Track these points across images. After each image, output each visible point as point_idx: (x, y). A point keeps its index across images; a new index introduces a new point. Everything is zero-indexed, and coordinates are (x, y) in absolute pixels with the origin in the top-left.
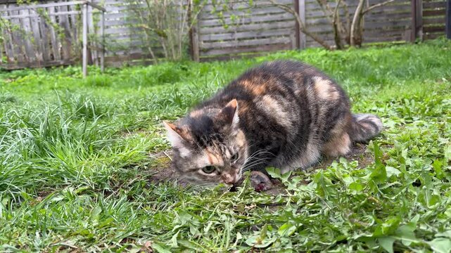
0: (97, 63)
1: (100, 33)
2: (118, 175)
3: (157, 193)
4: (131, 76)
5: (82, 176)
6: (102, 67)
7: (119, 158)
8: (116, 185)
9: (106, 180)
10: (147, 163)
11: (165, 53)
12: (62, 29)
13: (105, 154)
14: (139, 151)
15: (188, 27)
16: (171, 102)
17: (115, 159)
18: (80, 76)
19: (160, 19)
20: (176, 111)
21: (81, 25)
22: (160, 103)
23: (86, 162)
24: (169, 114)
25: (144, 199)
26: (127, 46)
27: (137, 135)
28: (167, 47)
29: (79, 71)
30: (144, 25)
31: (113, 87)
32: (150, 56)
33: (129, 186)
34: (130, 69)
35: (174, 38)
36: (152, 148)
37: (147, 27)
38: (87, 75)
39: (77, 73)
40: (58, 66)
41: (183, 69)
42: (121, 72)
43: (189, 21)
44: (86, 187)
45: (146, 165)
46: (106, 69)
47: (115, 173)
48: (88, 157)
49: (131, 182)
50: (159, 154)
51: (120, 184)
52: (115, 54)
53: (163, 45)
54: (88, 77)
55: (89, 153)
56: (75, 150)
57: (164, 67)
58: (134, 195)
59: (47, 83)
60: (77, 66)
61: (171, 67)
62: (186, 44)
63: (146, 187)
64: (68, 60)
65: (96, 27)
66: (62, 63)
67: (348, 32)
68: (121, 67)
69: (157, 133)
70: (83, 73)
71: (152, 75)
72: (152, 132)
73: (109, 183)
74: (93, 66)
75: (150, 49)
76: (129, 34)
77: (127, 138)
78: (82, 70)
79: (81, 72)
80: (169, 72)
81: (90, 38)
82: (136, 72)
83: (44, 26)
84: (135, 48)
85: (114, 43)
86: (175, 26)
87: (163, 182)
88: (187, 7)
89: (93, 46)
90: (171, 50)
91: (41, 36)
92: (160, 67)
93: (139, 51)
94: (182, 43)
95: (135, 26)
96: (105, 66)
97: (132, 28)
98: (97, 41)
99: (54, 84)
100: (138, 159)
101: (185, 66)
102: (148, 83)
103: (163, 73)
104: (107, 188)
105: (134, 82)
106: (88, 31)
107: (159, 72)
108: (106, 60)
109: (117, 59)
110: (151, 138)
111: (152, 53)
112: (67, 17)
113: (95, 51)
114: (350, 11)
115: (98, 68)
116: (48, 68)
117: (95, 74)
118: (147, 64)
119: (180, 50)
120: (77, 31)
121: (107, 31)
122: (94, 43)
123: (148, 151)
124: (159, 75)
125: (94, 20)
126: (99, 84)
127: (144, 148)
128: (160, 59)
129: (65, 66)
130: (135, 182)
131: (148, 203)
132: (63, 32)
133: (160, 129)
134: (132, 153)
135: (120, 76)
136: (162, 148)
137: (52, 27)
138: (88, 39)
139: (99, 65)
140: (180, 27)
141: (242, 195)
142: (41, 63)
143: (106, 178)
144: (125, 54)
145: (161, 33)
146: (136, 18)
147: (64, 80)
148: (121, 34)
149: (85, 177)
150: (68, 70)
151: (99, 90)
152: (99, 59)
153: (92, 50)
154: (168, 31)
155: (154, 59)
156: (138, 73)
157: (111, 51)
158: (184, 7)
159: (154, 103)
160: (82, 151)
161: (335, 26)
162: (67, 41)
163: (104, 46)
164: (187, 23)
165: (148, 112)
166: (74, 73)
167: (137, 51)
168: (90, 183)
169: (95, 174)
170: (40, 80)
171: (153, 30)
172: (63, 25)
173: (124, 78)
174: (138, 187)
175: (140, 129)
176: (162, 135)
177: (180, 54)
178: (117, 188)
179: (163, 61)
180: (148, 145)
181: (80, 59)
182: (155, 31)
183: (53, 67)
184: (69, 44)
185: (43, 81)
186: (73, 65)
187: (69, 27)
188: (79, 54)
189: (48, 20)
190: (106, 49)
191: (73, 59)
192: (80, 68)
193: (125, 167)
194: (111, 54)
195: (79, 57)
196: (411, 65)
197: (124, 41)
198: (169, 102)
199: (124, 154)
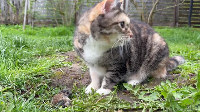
0: (30, 24)
1: (33, 10)
2: (31, 81)
3: (54, 93)
4: (46, 31)
5: (9, 80)
6: (33, 26)
7: (33, 71)
8: (29, 87)
9: (23, 83)
10: (49, 75)
11: (63, 22)
12: (15, 7)
13: (25, 68)
14: (45, 68)
15: (74, 11)
16: (65, 43)
17: (30, 71)
18: (22, 29)
19: (62, 6)
20: (67, 48)
21: (24, 6)
22: (59, 43)
23: (13, 71)
24: (64, 49)
25: (45, 97)
26: (45, 18)
27: (45, 58)
28: (64, 20)
29: (21, 27)
30: (54, 9)
31: (37, 35)
32: (55, 23)
33: (37, 88)
34: (45, 28)
35: (68, 16)
36: (53, 66)
37: (55, 9)
38: (25, 29)
39: (20, 28)
40: (12, 24)
41: (71, 30)
42: (41, 29)
43: (75, 8)
44: (10, 87)
45: (49, 76)
46: (34, 28)
47: (29, 80)
48: (14, 69)
49: (38, 86)
50: (57, 70)
51: (32, 86)
52: (39, 21)
53: (62, 19)
54: (26, 30)
55: (16, 66)
56: (7, 64)
57: (62, 28)
58: (40, 94)
59: (5, 31)
60: (21, 25)
61: (65, 29)
62: (73, 19)
63: (47, 89)
64: (17, 22)
65: (31, 8)
66: (14, 23)
67: (147, 20)
68: (41, 27)
69: (57, 58)
70: (23, 28)
71: (56, 31)
72: (53, 57)
73: (25, 85)
74: (28, 26)
75: (56, 20)
76: (47, 12)
77: (39, 59)
78: (23, 27)
79: (22, 27)
80: (64, 31)
81: (28, 13)
82: (49, 29)
83: (6, 5)
84: (49, 19)
85: (39, 16)
86: (69, 10)
87: (58, 86)
88: (75, 2)
89: (29, 16)
90: (66, 21)
91: (5, 10)
92: (60, 28)
93: (51, 20)
94: (71, 18)
95: (50, 9)
96: (34, 26)
97: (48, 10)
98: (31, 14)
99: (8, 32)
100: (44, 72)
101: (72, 29)
102: (54, 35)
103: (61, 31)
104: (23, 89)
105: (47, 34)
106: (27, 9)
107: (59, 30)
108: (35, 23)
109: (40, 23)
110: (53, 60)
111: (57, 22)
112: (18, 2)
113: (30, 19)
114: (148, 11)
115: (30, 26)
116: (7, 25)
117: (29, 29)
118: (54, 27)
119: (70, 21)
120: (22, 8)
121: (36, 10)
122: (30, 15)
123: (50, 67)
124: (59, 32)
125: (31, 4)
126: (30, 34)
127: (48, 66)
128: (60, 25)
129: (15, 24)
130: (41, 86)
131: (48, 99)
132: (15, 8)
133: (58, 56)
134: (40, 68)
135: (40, 31)
136: (59, 67)
137: (10, 6)
138: (27, 13)
139: (31, 25)
140: (71, 11)
141: (111, 102)
142: (4, 22)
143: (23, 82)
144: (44, 21)
145: (62, 13)
146: (51, 5)
147: (13, 31)
148: (42, 12)
149: (10, 81)
150: (16, 26)
151: (29, 36)
152: (31, 23)
153: (28, 18)
154: (65, 13)
155: (58, 25)
156: (50, 30)
157: (38, 19)
158: (74, 2)
159: (56, 43)
160: (12, 65)
161: (141, 17)
162: (17, 12)
163: (34, 17)
164: (74, 10)
165: (52, 47)
166: (19, 28)
167: (49, 20)
168: (13, 85)
169: (17, 79)
170: (2, 30)
171: (58, 11)
172: (16, 5)
173: (42, 32)
174: (43, 89)
175: (47, 55)
176: (59, 59)
177: (70, 23)
178: (29, 89)
179: (62, 26)
180: (51, 64)
181: (22, 22)
182: (59, 12)
183: (9, 25)
184: (18, 14)
185: (4, 31)
186: (19, 24)
187: (18, 6)
188: (22, 19)
189: (8, 2)
190: (35, 18)
191: (19, 22)
192: (22, 26)
193: (36, 76)
194: (37, 21)
195: (22, 21)
196: (175, 37)
197: (44, 15)
198: (63, 43)
199: (36, 68)
